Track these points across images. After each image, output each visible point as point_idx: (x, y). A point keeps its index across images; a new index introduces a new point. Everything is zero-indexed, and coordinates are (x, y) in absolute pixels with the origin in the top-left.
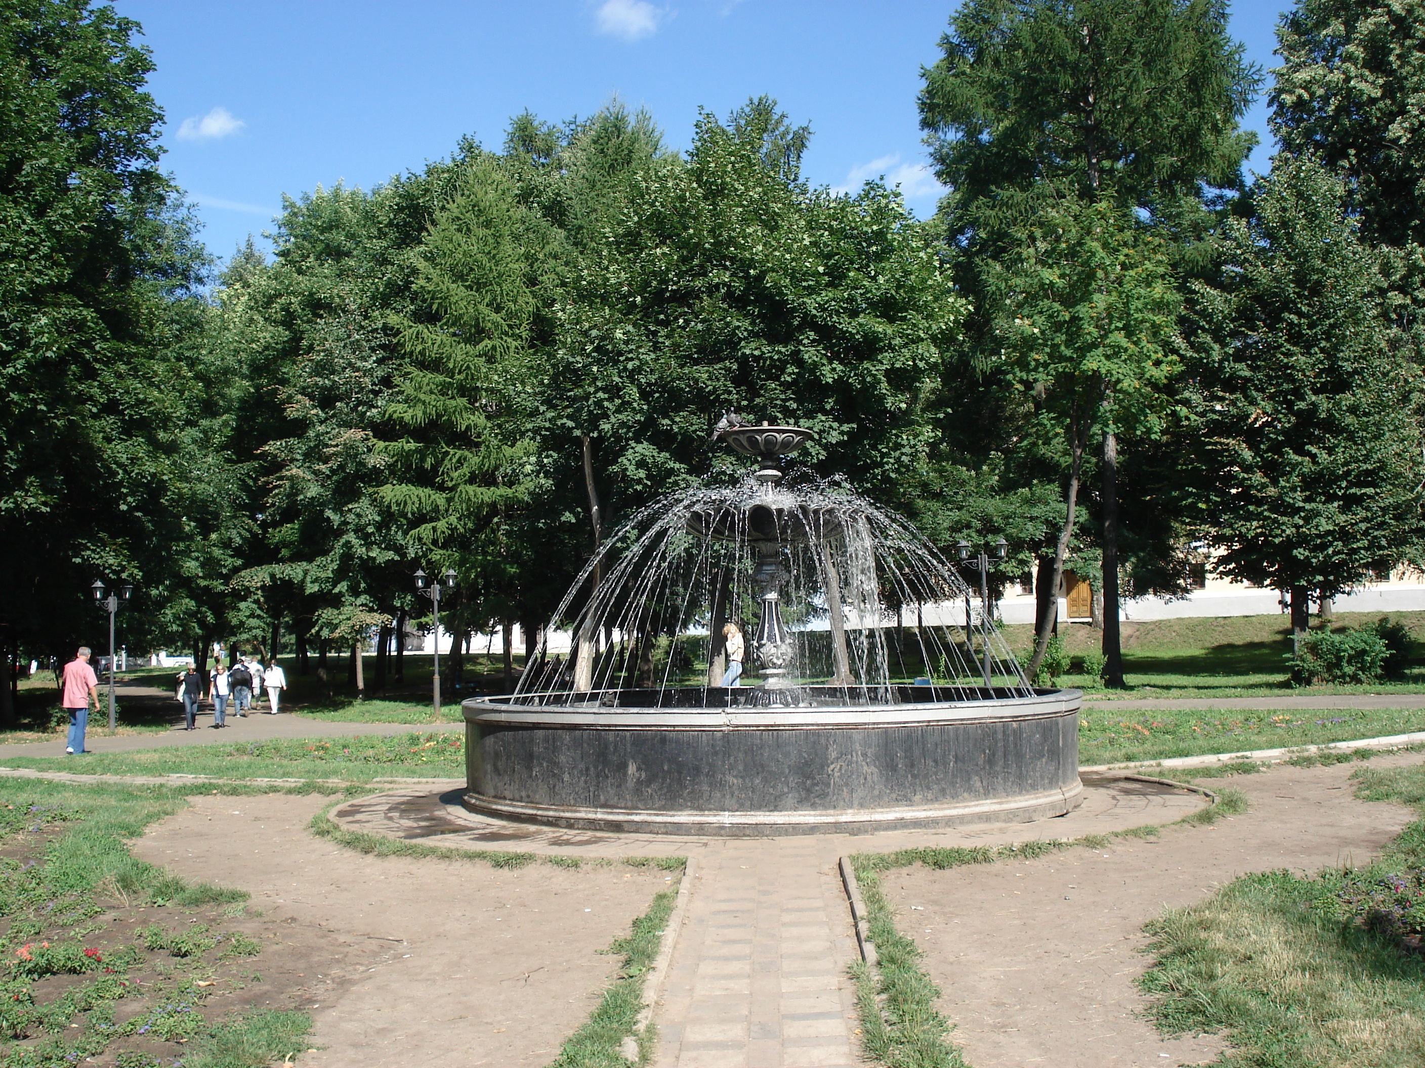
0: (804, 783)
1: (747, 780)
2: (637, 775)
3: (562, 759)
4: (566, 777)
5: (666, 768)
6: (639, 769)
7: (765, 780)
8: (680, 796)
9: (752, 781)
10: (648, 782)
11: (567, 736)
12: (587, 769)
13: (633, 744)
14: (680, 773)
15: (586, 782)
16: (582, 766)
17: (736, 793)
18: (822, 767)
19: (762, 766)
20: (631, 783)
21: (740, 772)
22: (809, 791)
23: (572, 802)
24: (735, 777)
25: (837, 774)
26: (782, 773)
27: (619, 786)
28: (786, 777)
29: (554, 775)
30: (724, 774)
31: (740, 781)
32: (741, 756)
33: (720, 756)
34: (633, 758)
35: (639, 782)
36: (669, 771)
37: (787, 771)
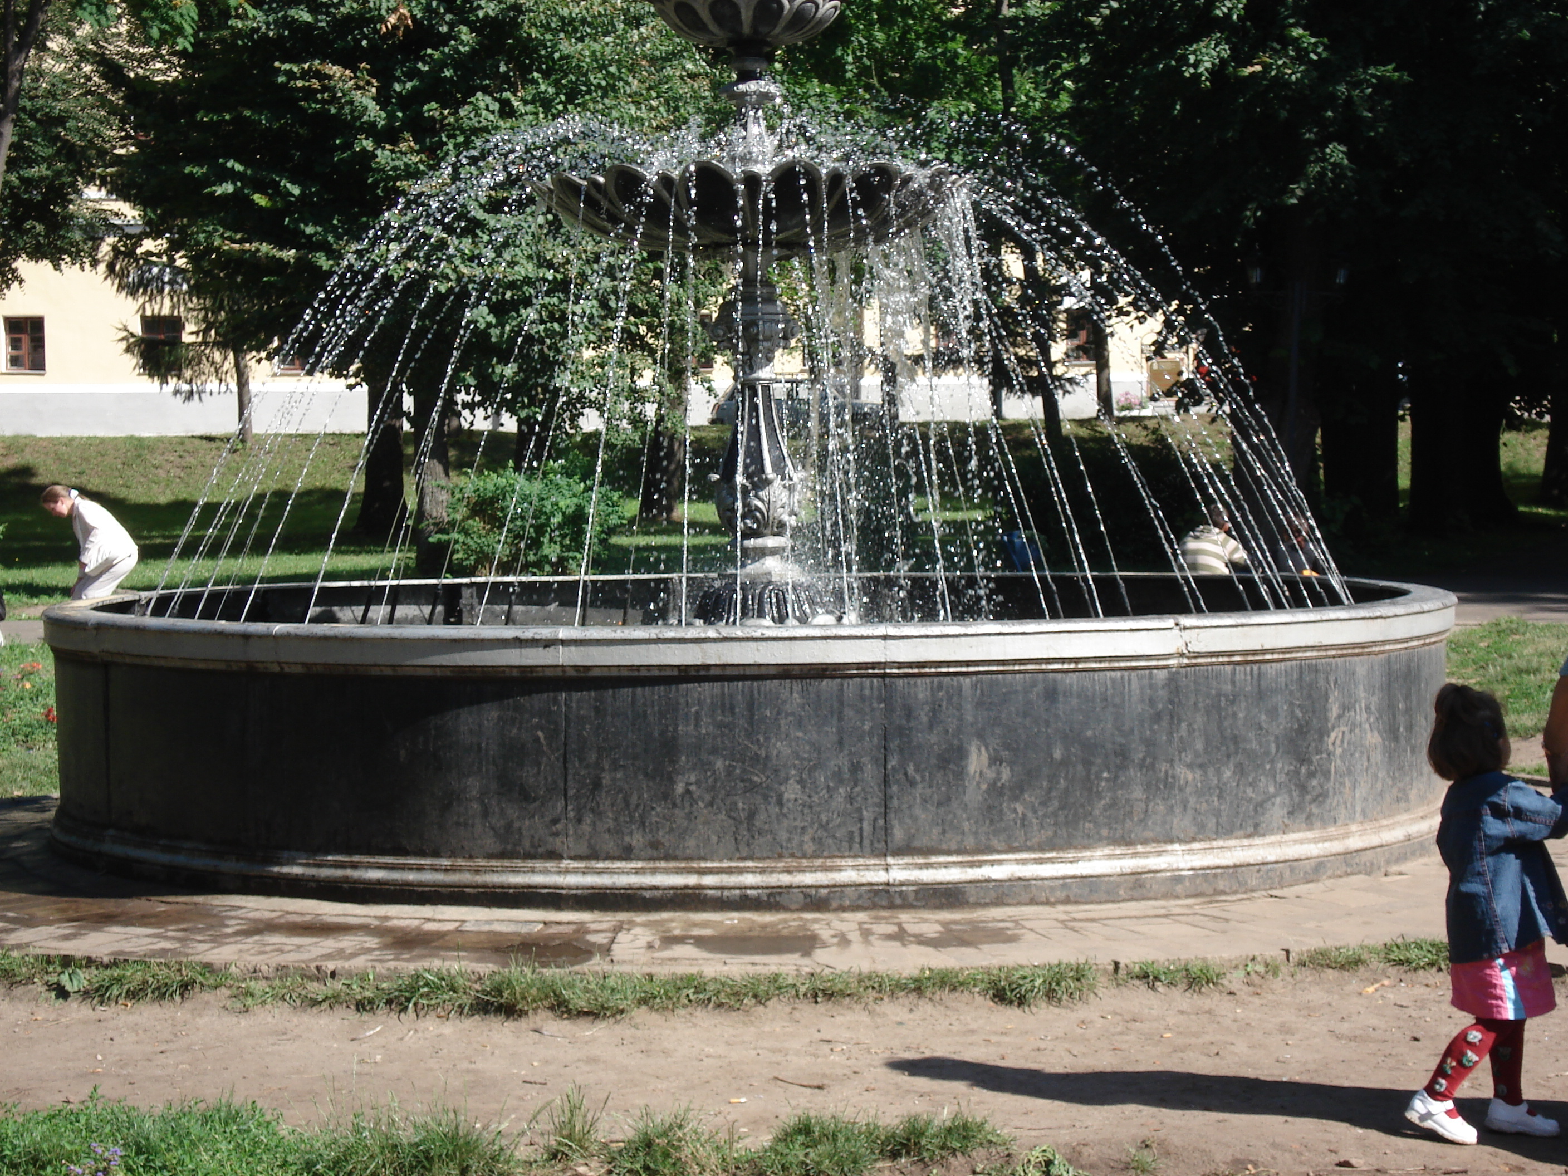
0: (1297, 772)
1: (1211, 771)
2: (990, 774)
3: (780, 748)
4: (792, 791)
5: (1057, 754)
6: (995, 760)
7: (1240, 770)
8: (1088, 815)
9: (1218, 773)
10: (1017, 790)
11: (792, 694)
12: (856, 768)
13: (979, 704)
14: (1087, 764)
15: (851, 799)
16: (841, 761)
17: (1192, 800)
18: (1321, 739)
19: (1236, 739)
20: (973, 794)
21: (1197, 755)
22: (1303, 789)
23: (809, 847)
24: (1190, 766)
25: (1339, 751)
26: (1267, 753)
27: (944, 802)
28: (1272, 762)
29: (752, 788)
30: (1171, 762)
31: (1199, 773)
32: (1200, 719)
33: (1164, 723)
34: (980, 736)
35: (996, 790)
36: (1065, 762)
37: (1273, 748)
